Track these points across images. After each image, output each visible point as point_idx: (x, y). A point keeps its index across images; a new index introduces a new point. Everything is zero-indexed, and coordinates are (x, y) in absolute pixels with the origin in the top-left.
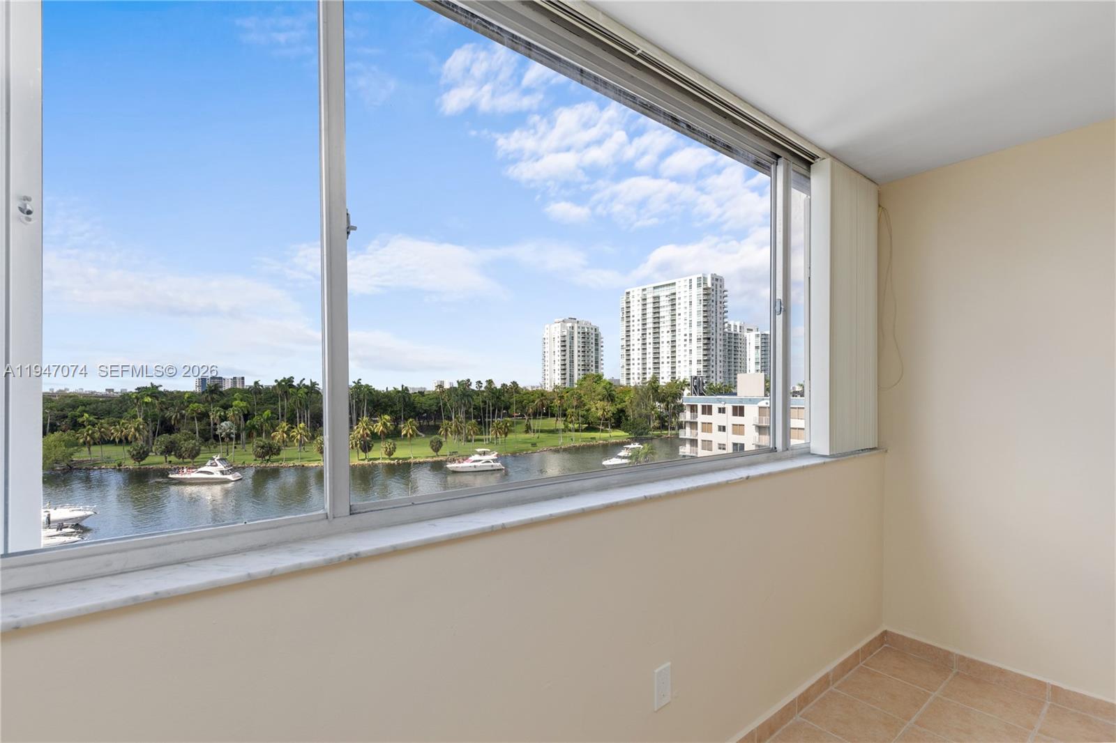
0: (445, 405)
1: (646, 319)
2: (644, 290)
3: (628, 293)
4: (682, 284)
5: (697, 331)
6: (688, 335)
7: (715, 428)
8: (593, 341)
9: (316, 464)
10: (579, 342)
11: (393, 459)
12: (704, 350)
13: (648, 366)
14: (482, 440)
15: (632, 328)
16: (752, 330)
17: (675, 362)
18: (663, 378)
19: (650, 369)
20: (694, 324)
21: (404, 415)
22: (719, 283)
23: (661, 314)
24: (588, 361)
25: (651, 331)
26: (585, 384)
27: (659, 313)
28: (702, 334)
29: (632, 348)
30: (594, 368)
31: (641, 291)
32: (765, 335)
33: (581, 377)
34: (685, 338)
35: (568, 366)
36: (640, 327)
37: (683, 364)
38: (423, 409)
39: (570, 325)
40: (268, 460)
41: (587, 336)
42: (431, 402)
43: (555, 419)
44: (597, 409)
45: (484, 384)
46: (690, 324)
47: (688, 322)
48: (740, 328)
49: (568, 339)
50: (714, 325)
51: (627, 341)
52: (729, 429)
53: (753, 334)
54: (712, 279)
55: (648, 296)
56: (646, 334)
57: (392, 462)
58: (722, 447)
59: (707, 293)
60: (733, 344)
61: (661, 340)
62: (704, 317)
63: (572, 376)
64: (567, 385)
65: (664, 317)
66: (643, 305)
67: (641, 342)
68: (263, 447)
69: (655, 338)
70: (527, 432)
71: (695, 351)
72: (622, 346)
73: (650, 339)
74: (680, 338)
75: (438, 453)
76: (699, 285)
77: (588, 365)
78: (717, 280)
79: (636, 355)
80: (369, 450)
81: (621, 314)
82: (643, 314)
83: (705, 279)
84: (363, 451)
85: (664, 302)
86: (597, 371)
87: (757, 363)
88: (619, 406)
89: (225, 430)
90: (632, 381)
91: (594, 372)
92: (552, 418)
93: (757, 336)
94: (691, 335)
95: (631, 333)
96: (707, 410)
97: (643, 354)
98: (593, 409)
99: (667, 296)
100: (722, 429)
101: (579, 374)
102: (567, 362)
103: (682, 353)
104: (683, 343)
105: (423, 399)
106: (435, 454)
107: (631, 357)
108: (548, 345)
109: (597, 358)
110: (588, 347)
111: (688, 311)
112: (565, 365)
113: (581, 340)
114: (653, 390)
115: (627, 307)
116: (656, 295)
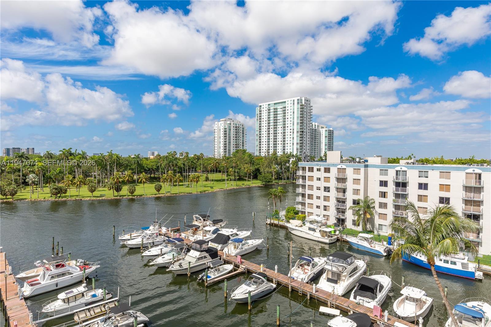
0: (161, 166)
1: (270, 120)
2: (269, 105)
3: (261, 106)
4: (289, 102)
5: (296, 128)
6: (292, 129)
7: (315, 179)
8: (241, 131)
9: (89, 199)
10: (234, 132)
11: (134, 196)
12: (300, 137)
13: (271, 146)
14: (183, 185)
15: (262, 125)
16: (323, 128)
17: (285, 144)
18: (278, 152)
19: (271, 147)
20: (295, 124)
21: (137, 171)
22: (308, 103)
23: (278, 118)
24: (238, 142)
25: (272, 127)
26: (238, 155)
27: (277, 117)
28: (299, 129)
29: (262, 135)
30: (241, 146)
31: (267, 105)
32: (330, 130)
33: (234, 151)
34: (291, 131)
35: (227, 145)
36: (267, 125)
37: (289, 145)
38: (148, 168)
39: (229, 122)
40: (59, 197)
41: (238, 128)
42: (153, 164)
43: (221, 173)
44: (244, 168)
45: (184, 155)
46: (293, 124)
47: (292, 122)
48: (318, 127)
49: (227, 130)
50: (305, 125)
51: (259, 132)
52: (322, 179)
53: (324, 130)
54: (305, 100)
55: (271, 108)
56: (270, 128)
57: (133, 197)
58: (318, 188)
59: (302, 107)
60: (314, 135)
61: (278, 132)
62: (300, 120)
63: (229, 150)
64: (227, 155)
65: (279, 120)
66: (269, 113)
67: (267, 133)
68: (56, 189)
69: (274, 131)
70: (206, 181)
71: (295, 138)
72: (257, 135)
73: (272, 131)
74: (288, 131)
75: (160, 192)
76: (298, 103)
77: (238, 145)
78: (307, 101)
79: (264, 139)
80: (120, 191)
81: (256, 117)
82: (268, 118)
83: (301, 100)
84: (116, 191)
85: (280, 111)
86: (243, 148)
87: (326, 145)
88: (256, 167)
89: (31, 179)
90: (262, 153)
91: (241, 148)
92: (220, 173)
93: (326, 131)
94: (293, 129)
95: (262, 128)
96: (311, 170)
97: (268, 139)
98: (243, 168)
99: (281, 108)
100: (319, 179)
101: (234, 150)
102: (227, 143)
103: (289, 139)
104: (289, 134)
105: (148, 162)
106: (158, 193)
107: (262, 141)
108: (217, 133)
109: (243, 141)
110: (238, 135)
111: (292, 117)
112: (226, 144)
113: (235, 131)
114: (274, 159)
115: (260, 114)
116: (275, 107)
